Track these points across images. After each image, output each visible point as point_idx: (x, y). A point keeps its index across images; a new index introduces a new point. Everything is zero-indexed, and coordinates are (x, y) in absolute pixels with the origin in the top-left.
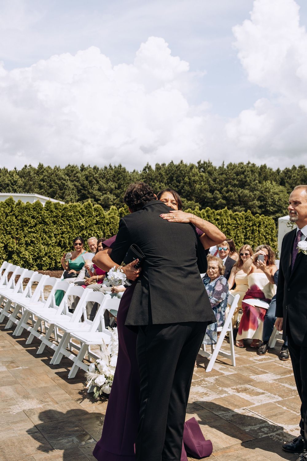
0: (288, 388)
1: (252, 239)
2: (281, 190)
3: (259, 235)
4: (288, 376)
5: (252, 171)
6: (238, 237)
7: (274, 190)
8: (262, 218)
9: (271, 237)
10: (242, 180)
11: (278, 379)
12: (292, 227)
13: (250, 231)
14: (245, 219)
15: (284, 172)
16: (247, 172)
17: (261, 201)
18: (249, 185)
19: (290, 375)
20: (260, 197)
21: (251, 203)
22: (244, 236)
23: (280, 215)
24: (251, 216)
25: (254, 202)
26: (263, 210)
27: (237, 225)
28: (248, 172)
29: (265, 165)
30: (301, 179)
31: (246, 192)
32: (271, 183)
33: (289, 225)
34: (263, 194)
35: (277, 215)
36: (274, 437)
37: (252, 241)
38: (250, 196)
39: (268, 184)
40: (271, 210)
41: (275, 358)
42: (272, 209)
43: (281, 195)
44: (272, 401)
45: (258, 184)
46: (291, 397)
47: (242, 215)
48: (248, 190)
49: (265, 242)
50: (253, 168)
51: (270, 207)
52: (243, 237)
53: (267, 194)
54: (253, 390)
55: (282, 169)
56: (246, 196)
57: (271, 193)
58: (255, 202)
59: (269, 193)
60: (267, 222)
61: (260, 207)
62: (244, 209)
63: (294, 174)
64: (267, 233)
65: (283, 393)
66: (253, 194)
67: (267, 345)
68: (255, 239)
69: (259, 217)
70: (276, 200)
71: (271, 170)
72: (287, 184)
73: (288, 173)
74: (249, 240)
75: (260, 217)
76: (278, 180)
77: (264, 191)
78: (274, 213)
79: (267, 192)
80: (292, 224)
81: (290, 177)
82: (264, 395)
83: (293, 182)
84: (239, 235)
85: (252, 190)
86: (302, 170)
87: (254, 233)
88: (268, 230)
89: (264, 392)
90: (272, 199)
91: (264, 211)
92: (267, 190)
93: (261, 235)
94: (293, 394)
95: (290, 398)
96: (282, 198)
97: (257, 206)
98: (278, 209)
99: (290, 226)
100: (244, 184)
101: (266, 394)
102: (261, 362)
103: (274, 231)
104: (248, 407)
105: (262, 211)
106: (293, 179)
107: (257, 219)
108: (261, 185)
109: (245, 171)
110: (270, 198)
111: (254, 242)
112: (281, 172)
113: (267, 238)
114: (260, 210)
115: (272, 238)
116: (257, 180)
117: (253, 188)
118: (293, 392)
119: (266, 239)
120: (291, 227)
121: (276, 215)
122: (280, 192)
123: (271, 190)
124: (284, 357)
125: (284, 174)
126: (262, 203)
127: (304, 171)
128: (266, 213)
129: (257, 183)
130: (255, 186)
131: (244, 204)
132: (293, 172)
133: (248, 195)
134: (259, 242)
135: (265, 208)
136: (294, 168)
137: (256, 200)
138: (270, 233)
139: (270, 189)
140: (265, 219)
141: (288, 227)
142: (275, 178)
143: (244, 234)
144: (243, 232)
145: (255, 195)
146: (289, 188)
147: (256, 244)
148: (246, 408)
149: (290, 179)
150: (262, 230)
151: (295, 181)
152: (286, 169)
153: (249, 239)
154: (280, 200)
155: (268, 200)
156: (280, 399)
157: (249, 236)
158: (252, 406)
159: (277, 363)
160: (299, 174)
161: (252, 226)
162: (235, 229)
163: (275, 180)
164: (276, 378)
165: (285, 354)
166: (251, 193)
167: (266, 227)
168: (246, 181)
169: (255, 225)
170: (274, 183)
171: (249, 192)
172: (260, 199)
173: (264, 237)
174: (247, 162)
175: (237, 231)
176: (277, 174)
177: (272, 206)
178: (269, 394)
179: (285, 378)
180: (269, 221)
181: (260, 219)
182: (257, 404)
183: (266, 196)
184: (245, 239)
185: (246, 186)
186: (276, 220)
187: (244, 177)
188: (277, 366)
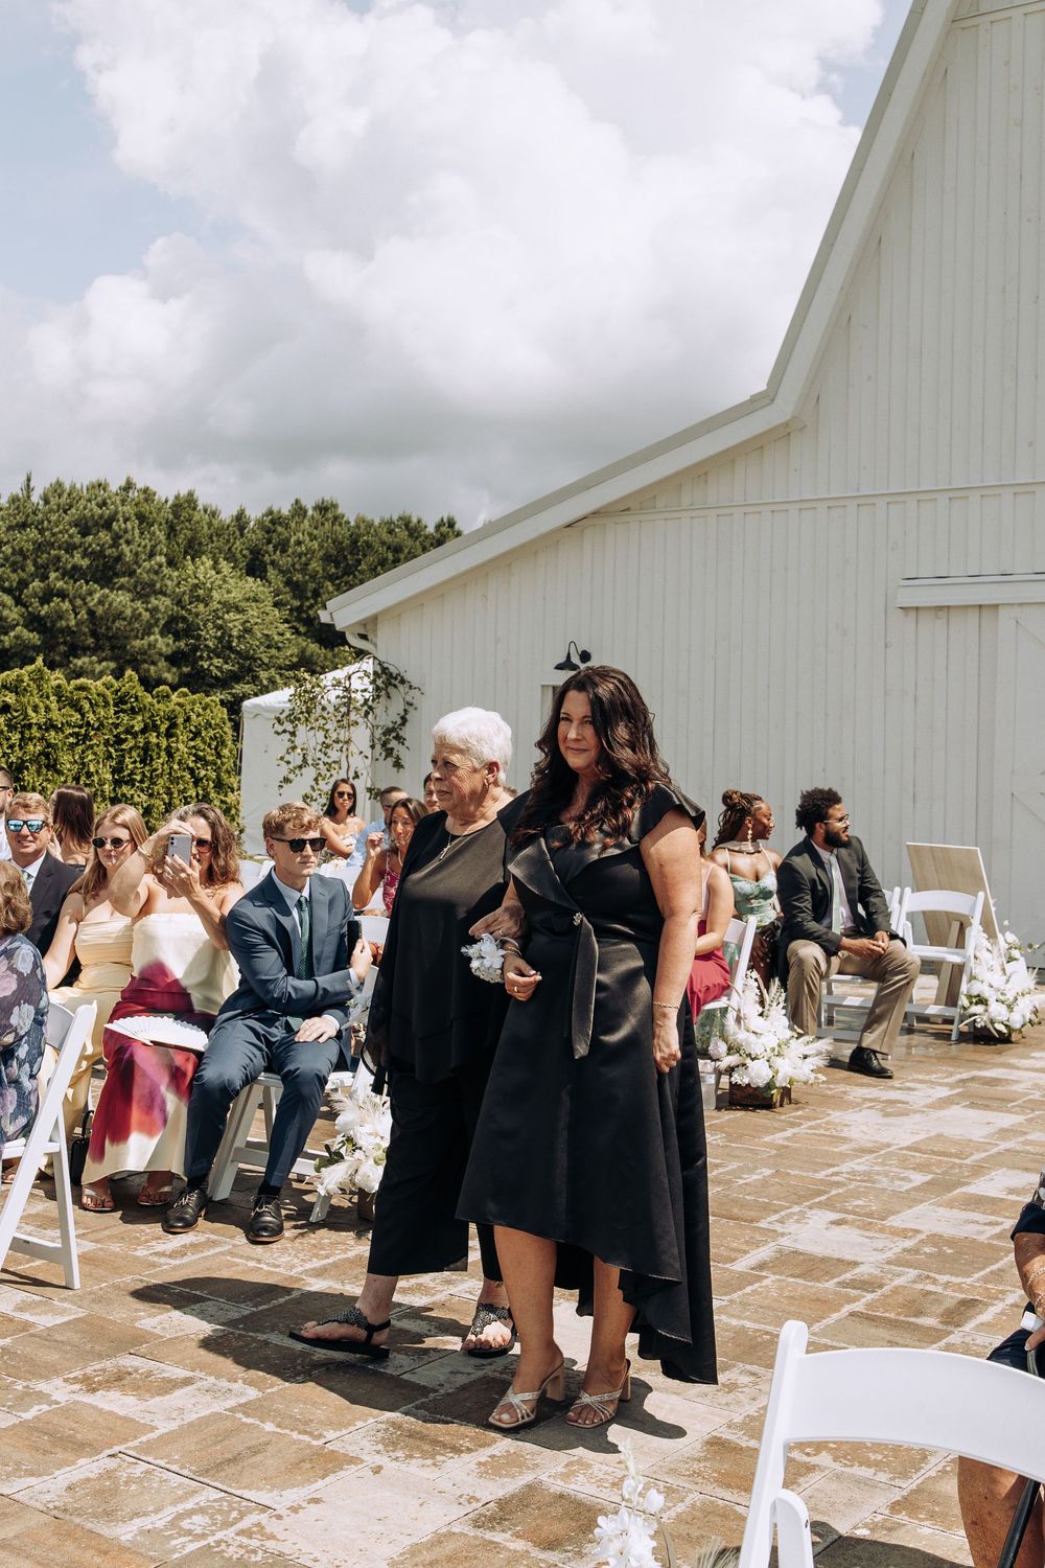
1: (142, 781)
2: (252, 595)
3: (171, 768)
5: (141, 517)
6: (89, 775)
7: (224, 591)
8: (181, 700)
9: (214, 775)
10: (102, 551)
11: (244, 1320)
12: (293, 734)
13: (134, 754)
14: (116, 705)
15: (260, 523)
16: (121, 519)
17: (177, 638)
18: (132, 574)
19: (287, 1298)
20: (173, 619)
21: (137, 643)
22: (113, 773)
23: (247, 688)
24: (139, 694)
25: (152, 638)
26: (186, 670)
27: (83, 731)
28: (126, 520)
29: (191, 494)
30: (321, 553)
31: (120, 599)
32: (215, 567)
33: (280, 728)
34: (183, 608)
35: (239, 689)
36: (228, 1545)
37: (143, 791)
38: (136, 617)
39: (202, 569)
40: (215, 672)
41: (232, 1237)
42: (217, 667)
43: (253, 612)
44: (220, 1406)
45: (166, 570)
47: (102, 689)
48: (129, 591)
49: (194, 795)
50: (145, 508)
51: (210, 658)
52: (109, 777)
53: (201, 607)
54: (149, 1374)
55: (254, 514)
56: (119, 616)
57: (214, 605)
58: (156, 641)
59: (207, 605)
60: (198, 715)
61: (174, 659)
62: (112, 665)
63: (299, 534)
64: (198, 759)
66: (147, 610)
67: (203, 1191)
68: (155, 784)
69: (168, 696)
70: (235, 633)
71: (214, 514)
72: (271, 573)
73: (275, 531)
74: (133, 786)
75: (174, 697)
76: (239, 556)
77: (186, 597)
78: (225, 682)
79: (199, 599)
80: (292, 722)
81: (283, 546)
82: (189, 1388)
83: (293, 565)
84: (92, 770)
85: (144, 591)
86: (327, 520)
87: (152, 759)
88: (202, 746)
89: (191, 1374)
90: (219, 628)
91: (188, 675)
92: (201, 592)
93: (176, 767)
96: (256, 624)
97: (161, 655)
98: (242, 667)
99: (285, 731)
100: (112, 568)
101: (199, 1384)
102: (178, 1262)
103: (226, 752)
104: (130, 1444)
105: (182, 675)
106: (293, 554)
107: (161, 706)
108: (176, 573)
109: (113, 518)
110: (210, 625)
111: (151, 796)
112: (252, 524)
113: (202, 779)
114: (174, 670)
115: (218, 776)
116: (161, 554)
117: (145, 585)
119: (197, 781)
120: (287, 736)
121: (234, 691)
122: (248, 600)
123: (214, 593)
124: (265, 1229)
125: (260, 534)
126: (182, 644)
127: (333, 524)
128: (197, 681)
129: (160, 566)
130: (155, 578)
131: (112, 648)
132: (293, 525)
133: (128, 612)
134: (169, 793)
135: (194, 664)
136: (299, 510)
137: (157, 630)
138: (209, 758)
139: (211, 590)
140: (194, 703)
141: (278, 733)
142: (230, 549)
143: (113, 764)
144: (109, 757)
145: (156, 609)
146: (281, 586)
147: (158, 802)
148: (121, 1448)
149: (284, 551)
150: (181, 746)
151: (304, 559)
152: (270, 512)
153: (131, 782)
154: (247, 631)
155: (203, 633)
156: (252, 1393)
157: (132, 773)
158: (144, 1439)
159: (241, 1257)
160: (315, 532)
161: (144, 731)
162: (77, 744)
163: (231, 557)
164: (236, 1316)
165: (269, 1219)
166: (138, 604)
167: (197, 734)
168: (119, 558)
169: (156, 728)
170: (225, 567)
171: (132, 601)
172: (172, 627)
173: (188, 776)
174: (123, 483)
175: (83, 752)
176: (238, 533)
177: (218, 657)
178: (212, 1379)
179: (269, 1310)
180: (208, 710)
181: (172, 706)
182: (164, 1428)
183: (197, 615)
184: (117, 783)
185: (117, 575)
186: (234, 708)
187: (112, 539)
188: (240, 1268)
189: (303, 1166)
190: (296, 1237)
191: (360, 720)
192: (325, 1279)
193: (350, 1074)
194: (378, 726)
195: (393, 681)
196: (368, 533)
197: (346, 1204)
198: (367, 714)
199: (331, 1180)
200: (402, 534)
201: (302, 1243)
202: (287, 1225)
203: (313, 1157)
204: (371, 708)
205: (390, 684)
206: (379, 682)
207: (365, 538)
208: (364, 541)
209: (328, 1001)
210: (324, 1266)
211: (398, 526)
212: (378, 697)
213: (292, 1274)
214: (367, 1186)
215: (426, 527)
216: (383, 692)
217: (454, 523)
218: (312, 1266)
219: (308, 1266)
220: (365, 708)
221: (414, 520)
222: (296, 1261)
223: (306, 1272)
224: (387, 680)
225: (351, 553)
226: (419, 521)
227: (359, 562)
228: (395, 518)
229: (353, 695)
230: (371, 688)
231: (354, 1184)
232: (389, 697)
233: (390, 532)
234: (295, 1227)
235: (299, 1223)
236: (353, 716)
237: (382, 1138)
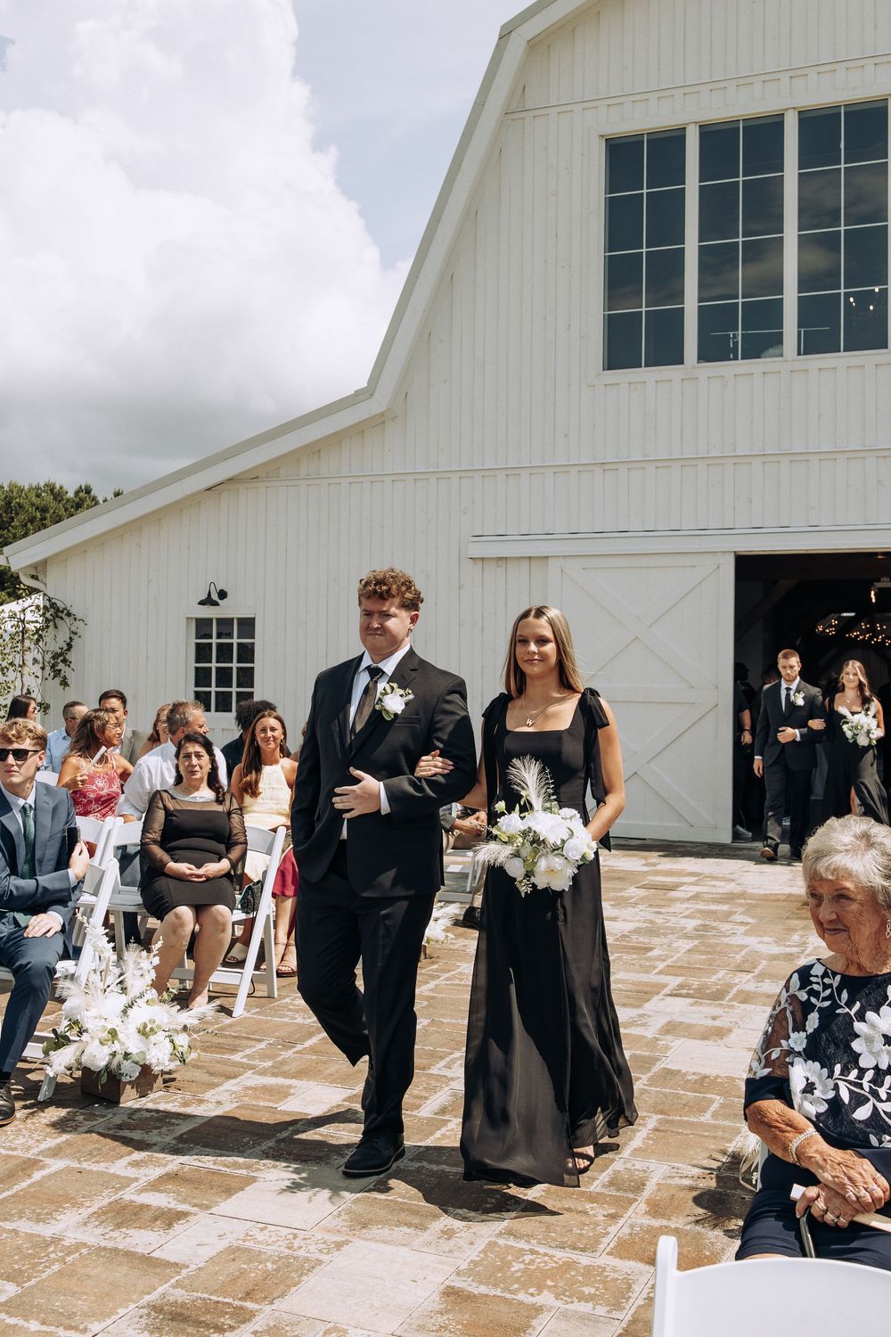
0: (30, 1236)
4: (24, 1185)
19: (29, 1182)
46: (49, 1272)
65: (16, 1262)
94: (53, 1256)
95: (44, 1276)
118: (51, 1249)
156: (11, 1289)
179: (13, 1196)
189: (33, 1051)
190: (27, 1118)
191: (32, 646)
192: (62, 1158)
193: (73, 962)
194: (48, 651)
195: (60, 614)
196: (20, 496)
197: (70, 1080)
198: (38, 641)
199: (61, 1063)
200: (46, 496)
201: (33, 1123)
202: (18, 1104)
203: (40, 1040)
204: (40, 636)
205: (58, 617)
206: (48, 615)
207: (17, 500)
208: (17, 503)
209: (48, 898)
210: (59, 1144)
211: (44, 491)
212: (47, 627)
213: (29, 1156)
214: (93, 1065)
215: (67, 493)
216: (51, 623)
217: (91, 490)
218: (47, 1146)
219: (44, 1146)
220: (36, 636)
221: (58, 487)
222: (31, 1142)
223: (41, 1152)
224: (55, 613)
225: (5, 512)
226: (61, 488)
227: (12, 519)
228: (42, 485)
229: (27, 625)
230: (40, 620)
231: (80, 1064)
232: (56, 627)
233: (38, 496)
234: (25, 1107)
235: (28, 1102)
236: (27, 643)
237: (106, 1019)
